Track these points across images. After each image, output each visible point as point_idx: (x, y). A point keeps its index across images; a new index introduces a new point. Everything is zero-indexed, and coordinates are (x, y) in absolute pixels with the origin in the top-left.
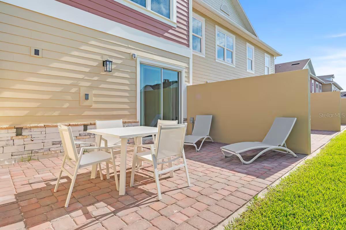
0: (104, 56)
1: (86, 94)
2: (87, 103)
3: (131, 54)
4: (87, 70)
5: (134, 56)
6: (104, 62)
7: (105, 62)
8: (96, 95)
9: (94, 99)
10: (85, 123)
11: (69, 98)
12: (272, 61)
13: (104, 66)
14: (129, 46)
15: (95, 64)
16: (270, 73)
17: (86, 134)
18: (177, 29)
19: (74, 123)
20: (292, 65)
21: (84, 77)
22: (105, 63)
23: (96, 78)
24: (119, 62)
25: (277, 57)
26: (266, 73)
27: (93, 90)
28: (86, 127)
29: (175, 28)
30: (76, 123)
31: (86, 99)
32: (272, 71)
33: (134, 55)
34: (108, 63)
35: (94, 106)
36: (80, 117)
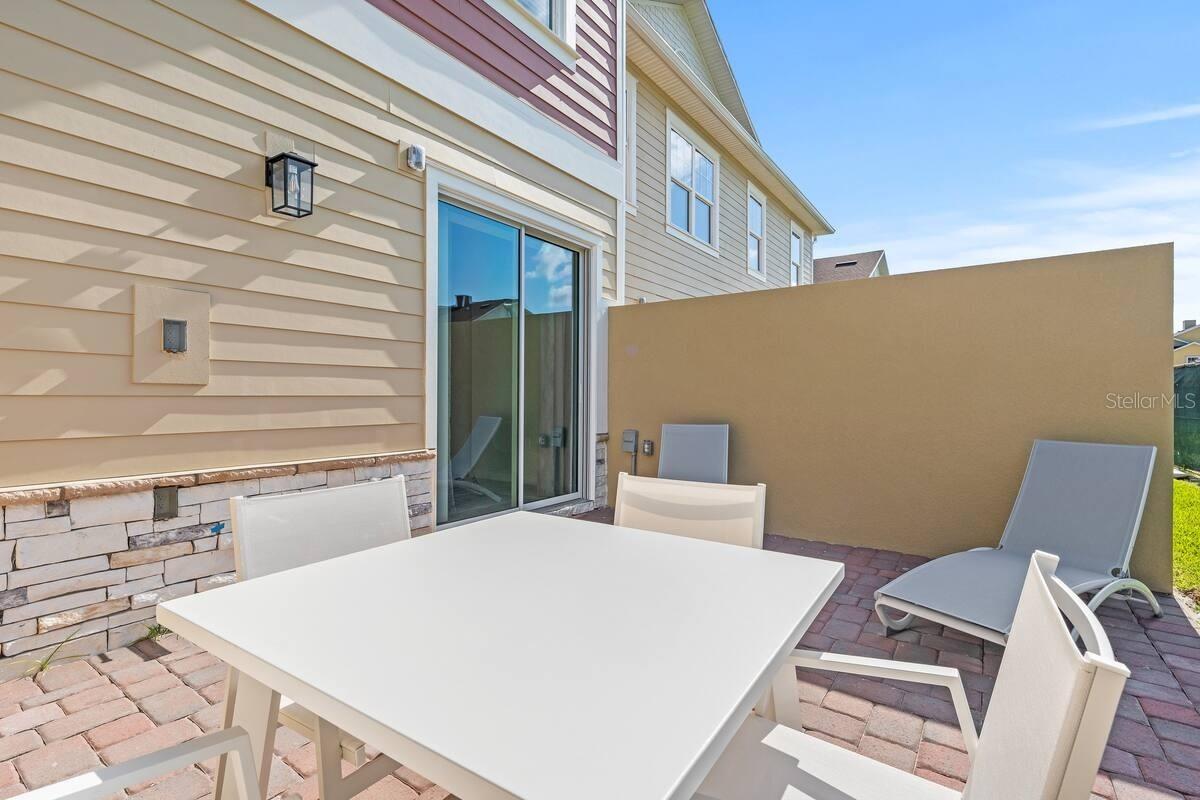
0: (271, 135)
1: (167, 323)
2: (173, 369)
3: (402, 149)
4: (180, 193)
5: (414, 158)
6: (270, 162)
7: (275, 166)
8: (225, 330)
9: (215, 349)
10: (165, 476)
11: (66, 337)
12: (809, 250)
13: (269, 183)
14: (394, 110)
15: (225, 168)
16: (802, 283)
17: (172, 535)
18: (578, 78)
19: (93, 484)
20: (837, 265)
21: (161, 231)
22: (275, 168)
23: (228, 243)
24: (350, 175)
25: (818, 237)
26: (794, 284)
27: (213, 302)
28: (166, 499)
29: (572, 73)
30: (108, 482)
31: (169, 350)
32: (807, 279)
33: (416, 151)
34: (292, 169)
35: (217, 385)
36: (135, 443)
